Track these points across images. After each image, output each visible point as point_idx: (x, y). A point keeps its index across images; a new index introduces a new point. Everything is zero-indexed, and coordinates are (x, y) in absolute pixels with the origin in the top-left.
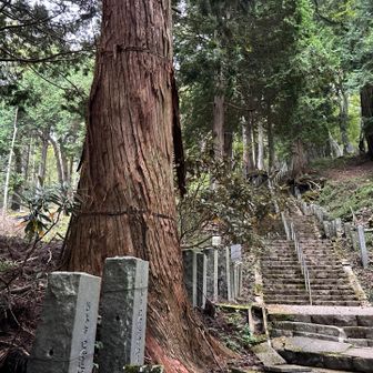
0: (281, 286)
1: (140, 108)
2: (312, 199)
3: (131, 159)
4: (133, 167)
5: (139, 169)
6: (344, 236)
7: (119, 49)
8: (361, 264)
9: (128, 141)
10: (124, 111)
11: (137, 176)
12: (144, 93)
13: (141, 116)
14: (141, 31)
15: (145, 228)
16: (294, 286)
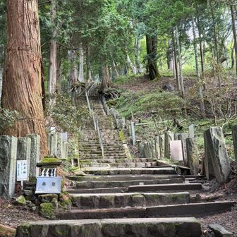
0: (89, 155)
1: (29, 76)
2: (112, 104)
3: (27, 98)
4: (27, 100)
5: (30, 101)
6: (126, 127)
7: (19, 49)
8: (132, 142)
9: (25, 90)
10: (22, 77)
11: (30, 104)
12: (31, 70)
13: (30, 80)
14: (28, 42)
15: (34, 125)
16: (96, 155)
